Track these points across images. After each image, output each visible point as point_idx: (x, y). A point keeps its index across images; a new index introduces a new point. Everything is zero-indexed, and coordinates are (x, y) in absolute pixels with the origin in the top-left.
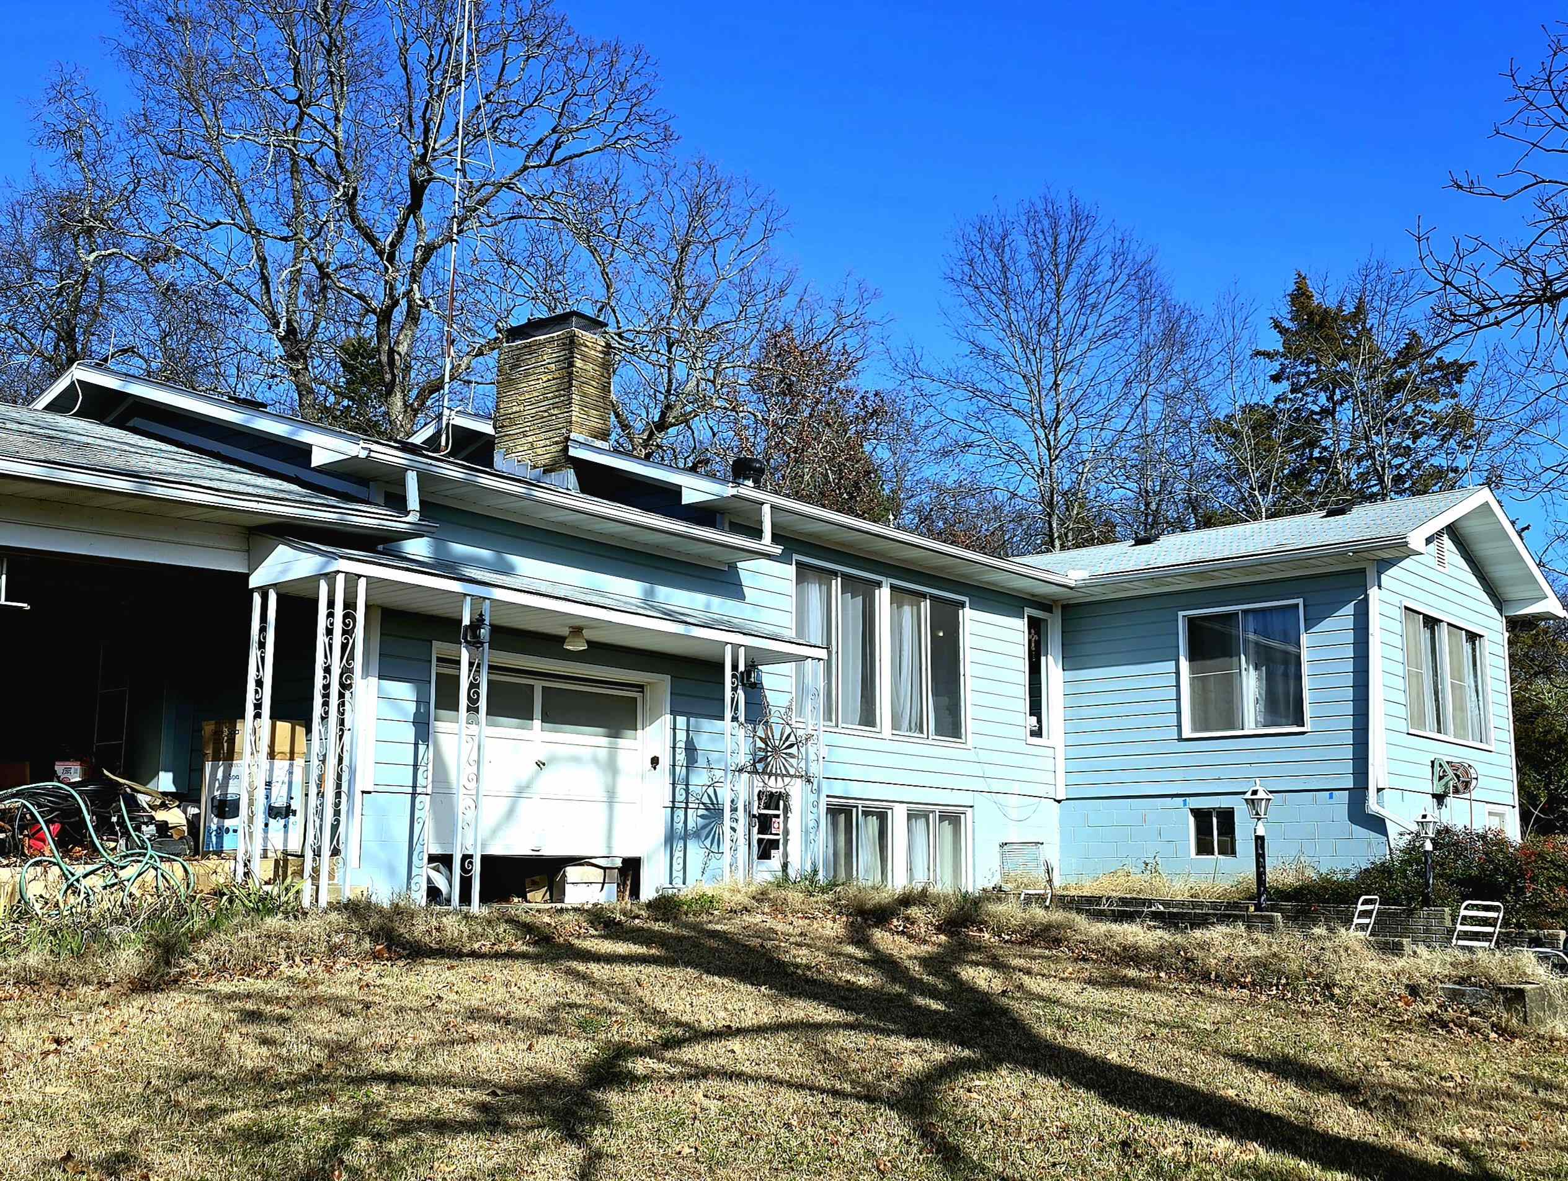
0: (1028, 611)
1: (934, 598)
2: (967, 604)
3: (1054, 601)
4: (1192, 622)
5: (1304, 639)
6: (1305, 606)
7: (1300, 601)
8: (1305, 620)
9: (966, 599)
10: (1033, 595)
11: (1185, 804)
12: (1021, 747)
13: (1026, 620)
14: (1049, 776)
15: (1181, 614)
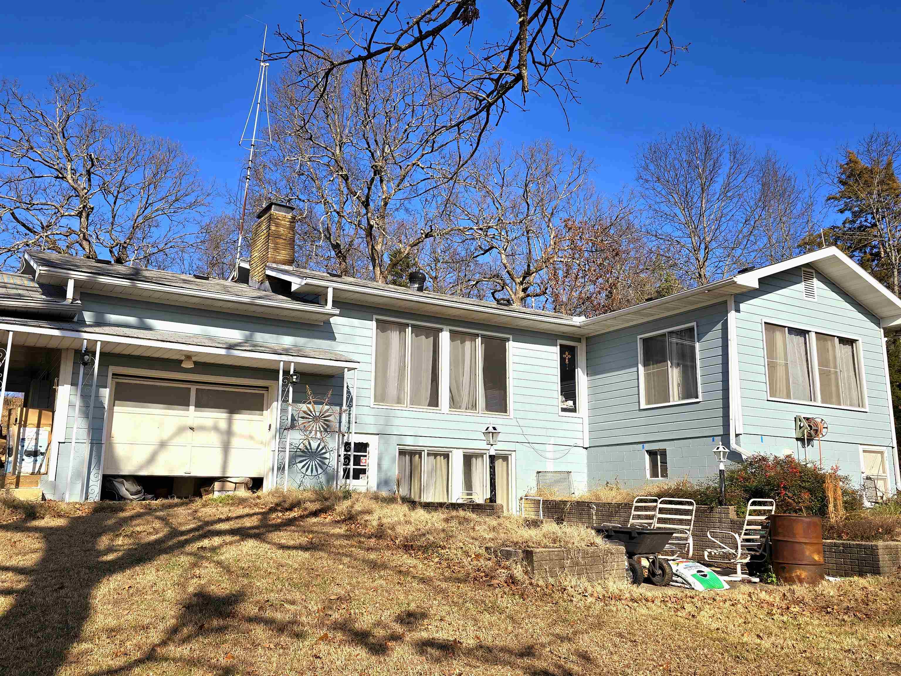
0: (559, 342)
1: (483, 336)
2: (511, 339)
3: (582, 336)
4: (645, 341)
5: (697, 345)
6: (697, 326)
7: (694, 324)
8: (698, 334)
9: (511, 337)
10: (564, 333)
11: (643, 448)
12: (556, 418)
13: (559, 347)
14: (580, 435)
15: (639, 337)
